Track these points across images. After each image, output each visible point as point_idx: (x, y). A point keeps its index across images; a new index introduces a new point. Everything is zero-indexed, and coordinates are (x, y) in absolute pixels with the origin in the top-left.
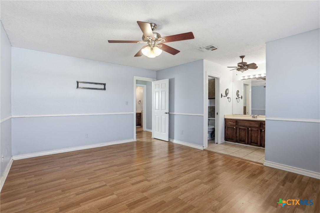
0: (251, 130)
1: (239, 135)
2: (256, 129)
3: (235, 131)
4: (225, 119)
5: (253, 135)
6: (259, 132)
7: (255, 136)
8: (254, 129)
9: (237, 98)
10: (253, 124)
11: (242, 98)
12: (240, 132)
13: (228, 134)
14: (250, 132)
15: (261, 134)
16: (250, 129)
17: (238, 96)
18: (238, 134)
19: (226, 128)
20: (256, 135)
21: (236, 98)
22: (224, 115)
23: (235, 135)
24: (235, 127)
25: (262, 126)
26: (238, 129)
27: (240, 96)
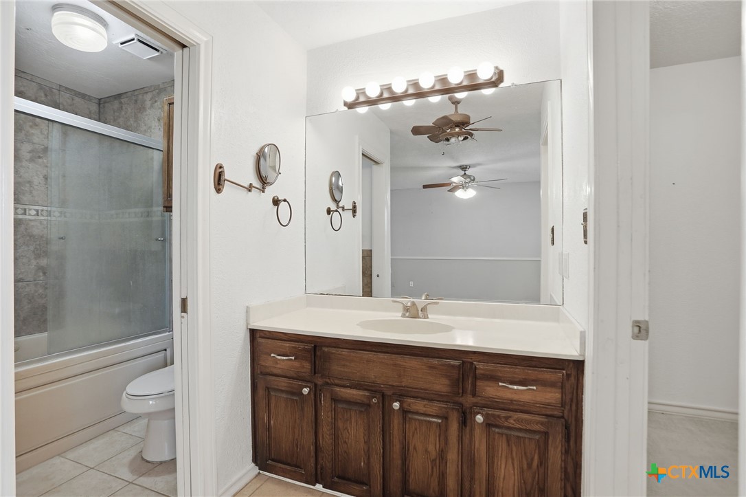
0: (404, 412)
1: (335, 437)
2: (434, 408)
3: (309, 411)
4: (253, 333)
5: (416, 441)
6: (454, 427)
7: (426, 451)
8: (419, 406)
9: (333, 207)
10: (417, 374)
11: (354, 210)
12: (340, 424)
13: (269, 429)
14: (396, 422)
15: (466, 441)
16: (396, 405)
17: (337, 202)
18: (325, 430)
19: (261, 392)
20: (431, 448)
21: (329, 211)
22: (248, 310)
23: (308, 439)
24: (306, 391)
25: (469, 388)
26: (325, 402)
27: (346, 202)
